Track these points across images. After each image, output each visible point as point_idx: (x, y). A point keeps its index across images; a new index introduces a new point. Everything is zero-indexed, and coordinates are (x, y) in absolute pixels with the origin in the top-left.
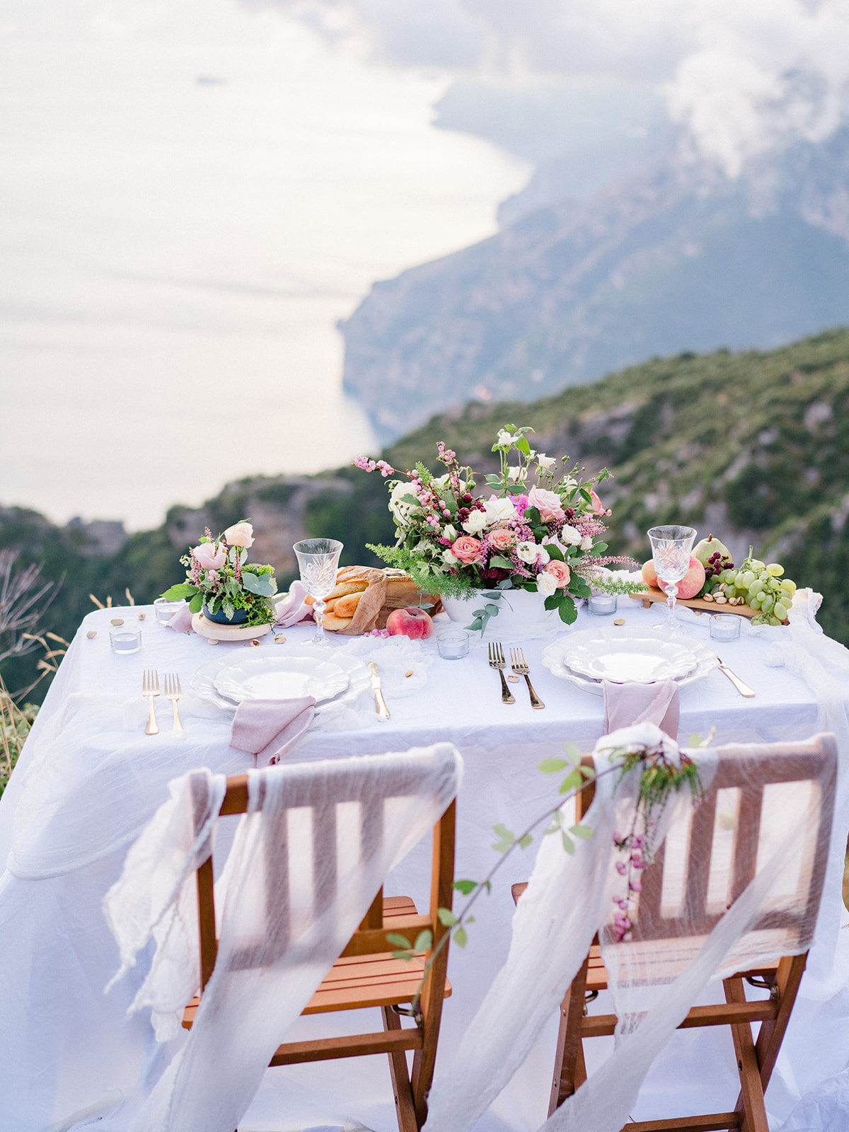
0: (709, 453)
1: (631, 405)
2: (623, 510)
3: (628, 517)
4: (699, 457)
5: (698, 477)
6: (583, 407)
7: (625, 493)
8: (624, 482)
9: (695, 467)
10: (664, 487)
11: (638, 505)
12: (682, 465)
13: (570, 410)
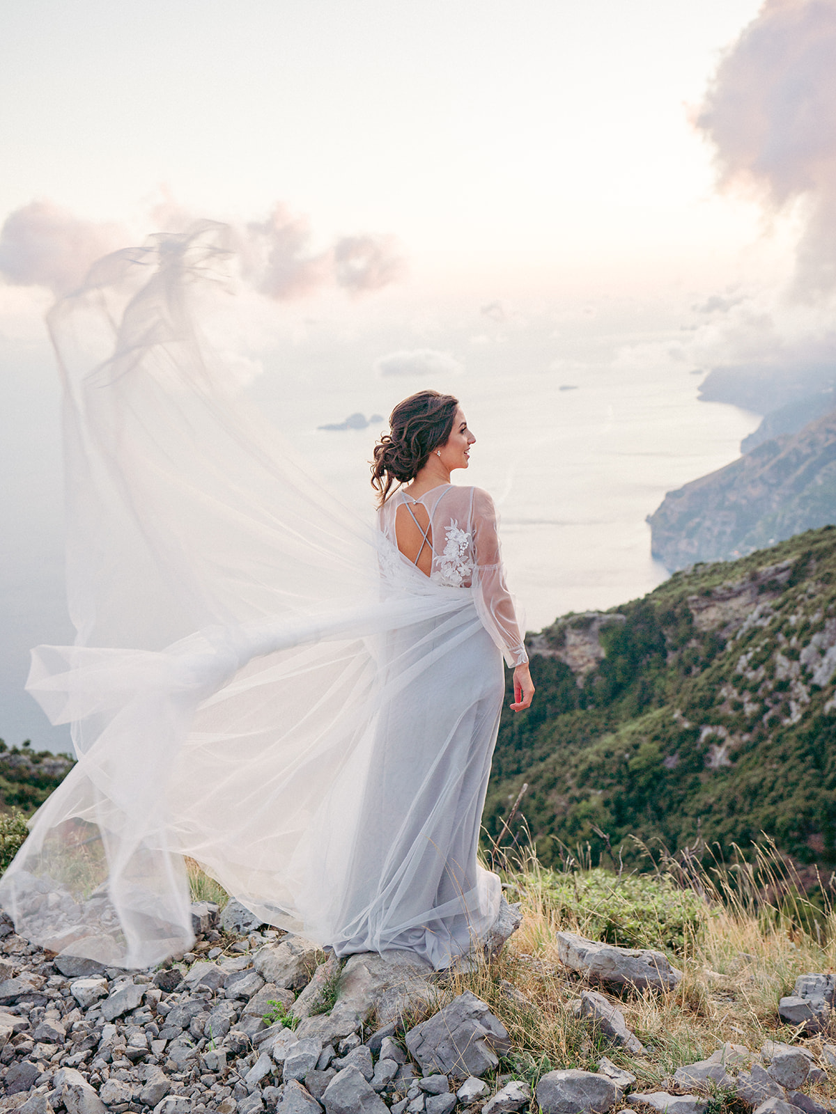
0: (828, 588)
1: (789, 561)
2: (776, 624)
3: (779, 629)
4: (822, 591)
5: (820, 602)
6: (760, 564)
7: (778, 614)
8: (777, 608)
9: (819, 596)
10: (800, 610)
11: (787, 621)
12: (811, 596)
13: (754, 565)
